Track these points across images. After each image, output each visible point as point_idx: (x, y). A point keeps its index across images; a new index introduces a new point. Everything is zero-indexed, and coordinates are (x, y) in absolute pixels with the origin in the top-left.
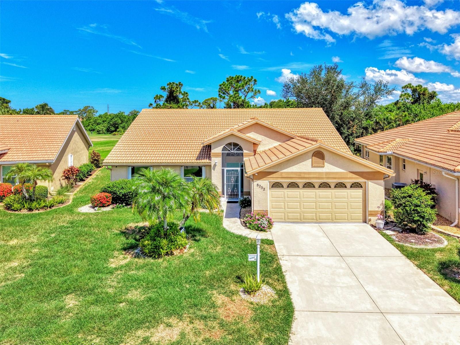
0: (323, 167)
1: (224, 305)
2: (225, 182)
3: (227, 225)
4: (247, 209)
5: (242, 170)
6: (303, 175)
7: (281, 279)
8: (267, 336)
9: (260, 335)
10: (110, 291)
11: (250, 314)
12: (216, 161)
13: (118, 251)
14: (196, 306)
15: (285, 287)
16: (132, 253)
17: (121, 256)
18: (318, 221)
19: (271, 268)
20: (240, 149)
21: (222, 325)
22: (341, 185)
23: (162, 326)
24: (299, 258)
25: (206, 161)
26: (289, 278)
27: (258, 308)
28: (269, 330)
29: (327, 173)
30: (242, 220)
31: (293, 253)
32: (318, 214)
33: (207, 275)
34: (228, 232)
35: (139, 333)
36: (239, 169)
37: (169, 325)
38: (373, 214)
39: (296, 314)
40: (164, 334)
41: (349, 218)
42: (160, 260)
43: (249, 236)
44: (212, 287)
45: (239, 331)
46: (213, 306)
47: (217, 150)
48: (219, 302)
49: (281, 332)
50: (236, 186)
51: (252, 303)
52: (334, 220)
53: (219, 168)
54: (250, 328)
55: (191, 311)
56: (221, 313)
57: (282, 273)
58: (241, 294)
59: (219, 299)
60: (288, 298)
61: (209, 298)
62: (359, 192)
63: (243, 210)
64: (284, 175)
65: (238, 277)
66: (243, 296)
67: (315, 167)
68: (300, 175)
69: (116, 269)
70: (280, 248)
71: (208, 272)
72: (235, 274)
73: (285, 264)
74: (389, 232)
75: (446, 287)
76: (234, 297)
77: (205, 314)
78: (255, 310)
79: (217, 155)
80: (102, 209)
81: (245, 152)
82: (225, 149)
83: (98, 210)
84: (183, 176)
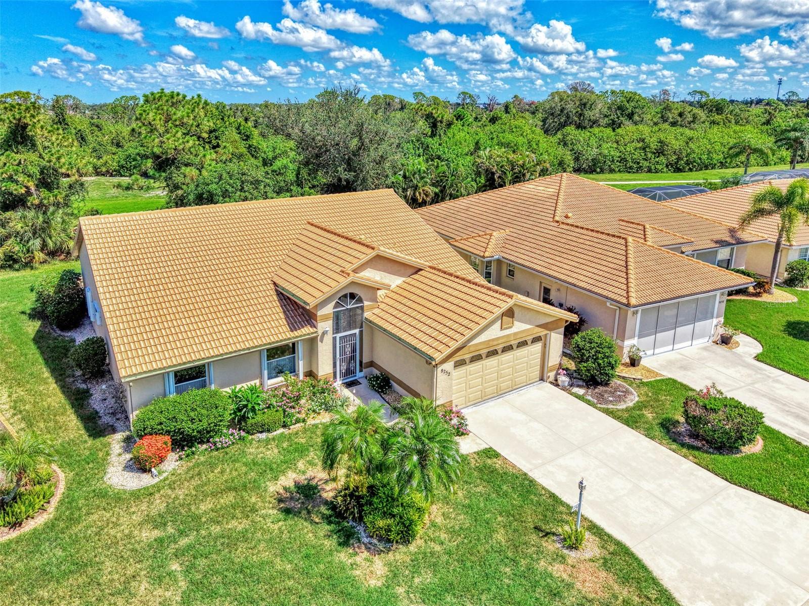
0: (512, 327)
1: (574, 578)
2: (338, 356)
4: (393, 395)
5: (361, 333)
6: (491, 343)
8: (652, 596)
9: (647, 598)
11: (610, 577)
12: (325, 327)
13: (337, 551)
16: (363, 546)
18: (500, 394)
19: (545, 498)
20: (360, 299)
22: (523, 344)
25: (308, 330)
28: (645, 588)
29: (515, 334)
31: (536, 462)
32: (499, 386)
36: (357, 331)
38: (553, 369)
41: (528, 379)
44: (532, 558)
46: (568, 586)
47: (327, 310)
48: (565, 576)
49: (655, 584)
50: (353, 358)
51: (591, 560)
52: (513, 388)
53: (328, 339)
54: (630, 595)
56: (585, 590)
58: (567, 552)
59: (560, 572)
61: (551, 576)
62: (538, 347)
66: (573, 554)
67: (504, 329)
69: (389, 586)
72: (530, 526)
74: (576, 390)
76: (569, 561)
79: (325, 318)
80: (162, 467)
81: (366, 303)
82: (338, 305)
83: (160, 473)
84: (265, 362)
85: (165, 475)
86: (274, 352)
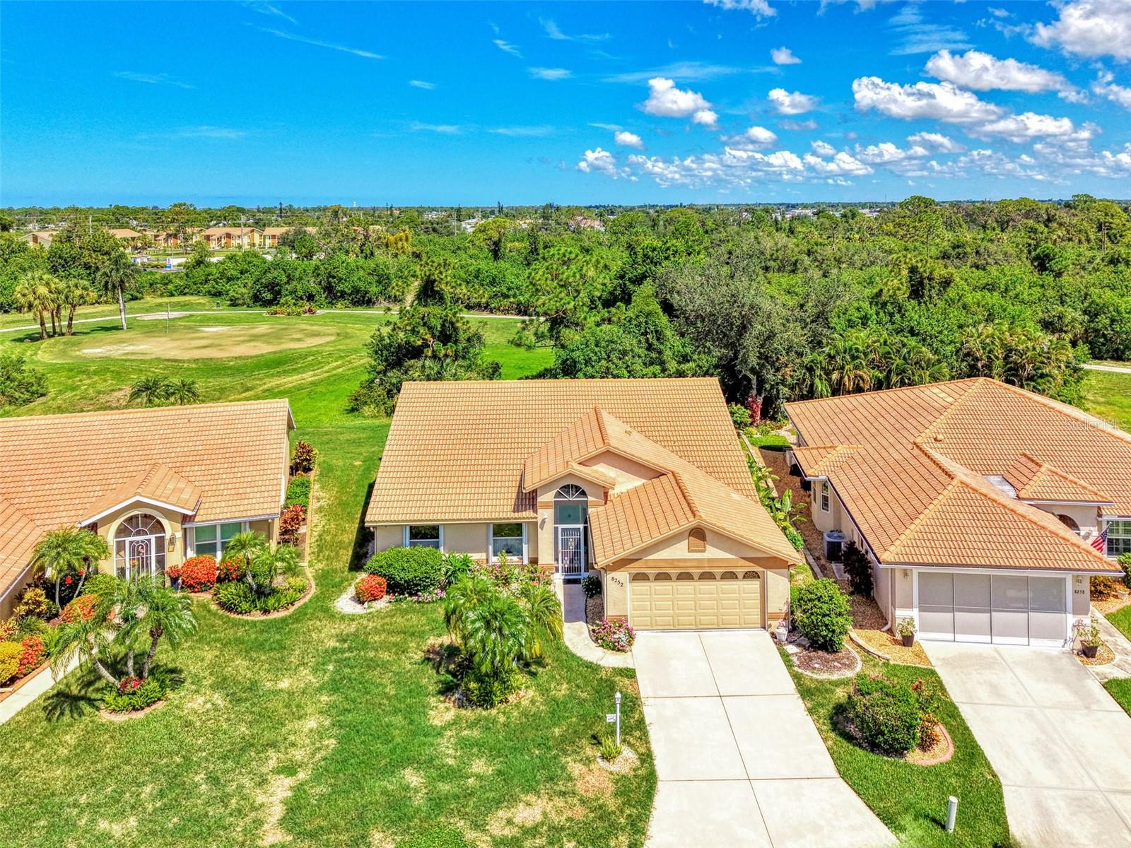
0: (704, 551)
1: (582, 776)
2: (560, 548)
3: (570, 640)
4: (596, 601)
5: (586, 529)
6: (676, 564)
7: (644, 737)
8: (628, 812)
9: (622, 811)
10: (450, 761)
11: (611, 788)
12: (546, 514)
13: (433, 696)
14: (552, 779)
15: (649, 749)
16: (453, 699)
17: (442, 706)
18: (699, 628)
19: (632, 721)
20: (583, 493)
21: (583, 802)
22: (730, 576)
23: (521, 806)
24: (668, 701)
25: (529, 514)
26: (654, 734)
27: (620, 780)
28: (630, 805)
29: (710, 560)
30: (591, 628)
31: (661, 693)
32: (698, 617)
33: (557, 734)
34: (573, 655)
35: (500, 813)
36: (581, 526)
37: (528, 804)
38: (774, 617)
39: (660, 785)
40: (526, 814)
41: (742, 621)
42: (494, 712)
43: (602, 663)
44: (565, 753)
45: (600, 807)
46: (570, 779)
47: (548, 497)
48: (576, 773)
49: (642, 808)
50: (577, 554)
51: (611, 773)
52: (720, 626)
53: (550, 525)
54: (612, 804)
55: (548, 786)
56: (580, 786)
57: (645, 727)
58: (599, 760)
59: (576, 769)
60: (652, 765)
61: (563, 768)
62: (754, 585)
63: (590, 601)
64: (651, 564)
65: (594, 737)
66: (602, 763)
67: (692, 551)
68: (672, 563)
69: (444, 728)
70: (645, 686)
71: (557, 730)
72: (591, 732)
73: (650, 712)
74: (791, 649)
75: (830, 743)
76: (592, 766)
77: (563, 789)
78: (617, 782)
79: (546, 505)
80: (374, 604)
81: (590, 499)
82: (559, 495)
83: (369, 607)
84: (491, 538)
85: (372, 610)
86: (501, 530)
